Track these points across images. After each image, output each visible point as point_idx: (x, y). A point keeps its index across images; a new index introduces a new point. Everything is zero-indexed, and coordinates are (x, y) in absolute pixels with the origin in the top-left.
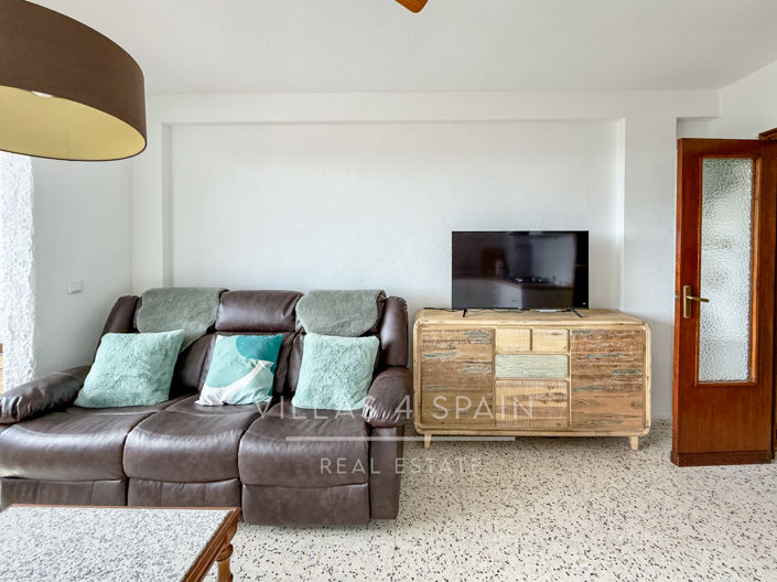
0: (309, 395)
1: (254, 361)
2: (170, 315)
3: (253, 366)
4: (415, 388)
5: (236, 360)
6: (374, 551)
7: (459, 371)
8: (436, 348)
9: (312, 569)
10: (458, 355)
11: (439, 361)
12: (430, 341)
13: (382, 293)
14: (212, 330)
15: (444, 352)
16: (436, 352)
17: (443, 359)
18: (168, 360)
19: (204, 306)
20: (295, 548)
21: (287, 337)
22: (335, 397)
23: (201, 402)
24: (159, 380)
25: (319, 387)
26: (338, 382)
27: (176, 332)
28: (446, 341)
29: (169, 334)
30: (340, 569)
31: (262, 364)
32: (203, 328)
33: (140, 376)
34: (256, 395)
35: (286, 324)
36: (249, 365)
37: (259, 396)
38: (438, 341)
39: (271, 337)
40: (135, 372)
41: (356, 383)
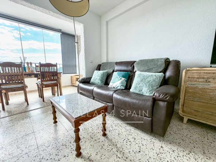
0: (135, 88)
1: (121, 78)
2: (106, 68)
3: (121, 79)
4: (181, 97)
5: (117, 77)
6: (152, 143)
7: (211, 94)
8: (196, 81)
9: (129, 135)
10: (211, 86)
11: (197, 87)
12: (192, 78)
13: (168, 59)
14: (113, 71)
15: (201, 83)
16: (195, 83)
17: (200, 87)
18: (104, 77)
19: (112, 65)
20: (126, 128)
21: (131, 73)
22: (143, 90)
23: (109, 86)
24: (102, 81)
25: (138, 86)
26: (145, 85)
27: (106, 71)
28: (203, 78)
29: (105, 71)
30: (138, 140)
31: (123, 79)
32: (112, 71)
33: (99, 79)
34: (121, 86)
35: (131, 70)
36: (120, 79)
37: (121, 87)
38: (198, 78)
39: (126, 72)
40: (98, 78)
41: (152, 87)
